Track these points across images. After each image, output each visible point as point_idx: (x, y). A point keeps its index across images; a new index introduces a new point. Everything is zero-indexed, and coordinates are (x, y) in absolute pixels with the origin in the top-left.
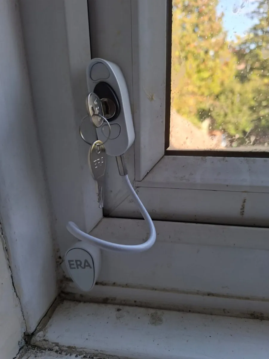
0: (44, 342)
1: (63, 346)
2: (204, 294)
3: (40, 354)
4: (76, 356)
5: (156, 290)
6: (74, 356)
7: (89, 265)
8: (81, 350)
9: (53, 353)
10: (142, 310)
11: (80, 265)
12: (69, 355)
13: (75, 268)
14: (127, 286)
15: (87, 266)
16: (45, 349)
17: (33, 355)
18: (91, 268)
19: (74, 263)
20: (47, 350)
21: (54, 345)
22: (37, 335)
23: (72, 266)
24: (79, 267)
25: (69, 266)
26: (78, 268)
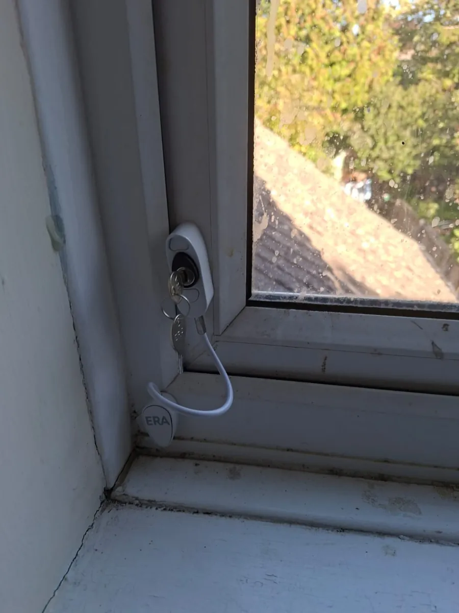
0: (124, 497)
1: (143, 500)
2: (283, 450)
3: (122, 507)
4: (157, 509)
5: (235, 444)
6: (154, 509)
7: (167, 422)
8: (161, 503)
9: (133, 506)
10: (221, 465)
11: (158, 421)
12: (149, 508)
13: (151, 424)
14: (205, 440)
15: (165, 422)
16: (125, 503)
17: (114, 509)
18: (169, 424)
19: (152, 419)
20: (127, 504)
21: (134, 499)
22: (117, 490)
23: (150, 423)
24: (157, 423)
25: (146, 422)
26: (155, 424)
